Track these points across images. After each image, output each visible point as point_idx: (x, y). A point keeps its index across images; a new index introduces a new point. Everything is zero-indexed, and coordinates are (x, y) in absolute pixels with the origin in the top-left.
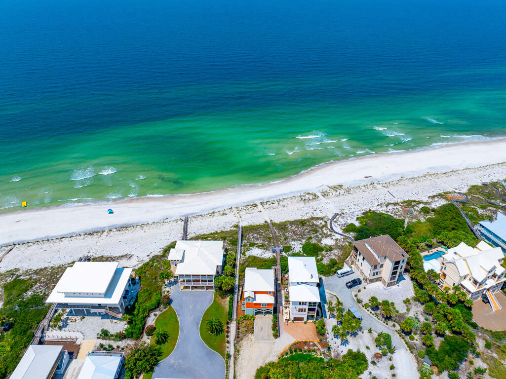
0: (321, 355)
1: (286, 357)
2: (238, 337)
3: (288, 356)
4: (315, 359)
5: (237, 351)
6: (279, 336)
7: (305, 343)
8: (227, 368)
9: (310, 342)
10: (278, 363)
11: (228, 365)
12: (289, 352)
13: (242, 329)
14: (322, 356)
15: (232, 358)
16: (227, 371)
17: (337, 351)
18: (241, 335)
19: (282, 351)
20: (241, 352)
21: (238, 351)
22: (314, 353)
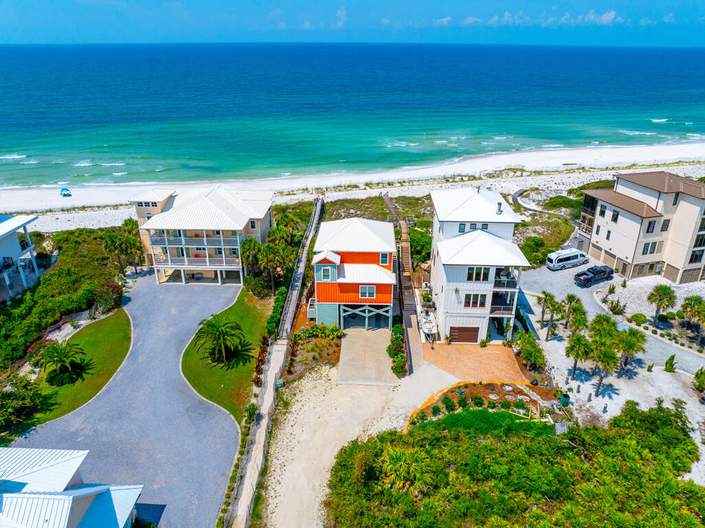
0: (542, 416)
1: (435, 419)
2: (290, 372)
3: (441, 416)
4: (528, 427)
5: (282, 404)
6: (411, 372)
7: (491, 387)
8: (243, 446)
9: (503, 385)
10: (411, 434)
11: (249, 437)
12: (442, 406)
13: (303, 355)
14: (549, 420)
15: (264, 423)
16: (242, 453)
17: (588, 410)
18: (298, 368)
19: (420, 406)
20: (295, 408)
21: (286, 404)
22: (522, 411)
